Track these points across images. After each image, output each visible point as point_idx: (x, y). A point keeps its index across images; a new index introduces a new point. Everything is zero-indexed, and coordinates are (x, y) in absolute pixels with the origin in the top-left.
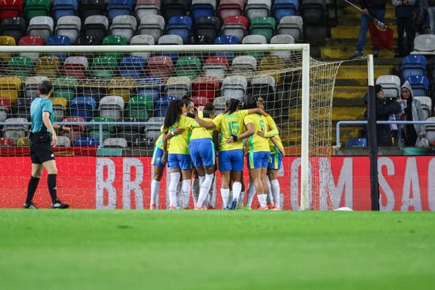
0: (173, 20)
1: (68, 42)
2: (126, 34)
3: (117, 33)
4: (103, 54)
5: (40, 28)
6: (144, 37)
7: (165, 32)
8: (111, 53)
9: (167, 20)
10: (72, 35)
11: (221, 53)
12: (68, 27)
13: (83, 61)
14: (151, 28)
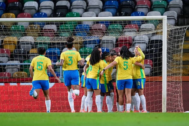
0: (107, 3)
1: (45, 16)
2: (80, 11)
3: (75, 11)
4: (65, 23)
5: (30, 8)
6: (90, 12)
7: (103, 10)
8: (70, 22)
9: (104, 3)
10: (48, 12)
11: (133, 21)
12: (46, 8)
13: (54, 27)
14: (94, 8)
